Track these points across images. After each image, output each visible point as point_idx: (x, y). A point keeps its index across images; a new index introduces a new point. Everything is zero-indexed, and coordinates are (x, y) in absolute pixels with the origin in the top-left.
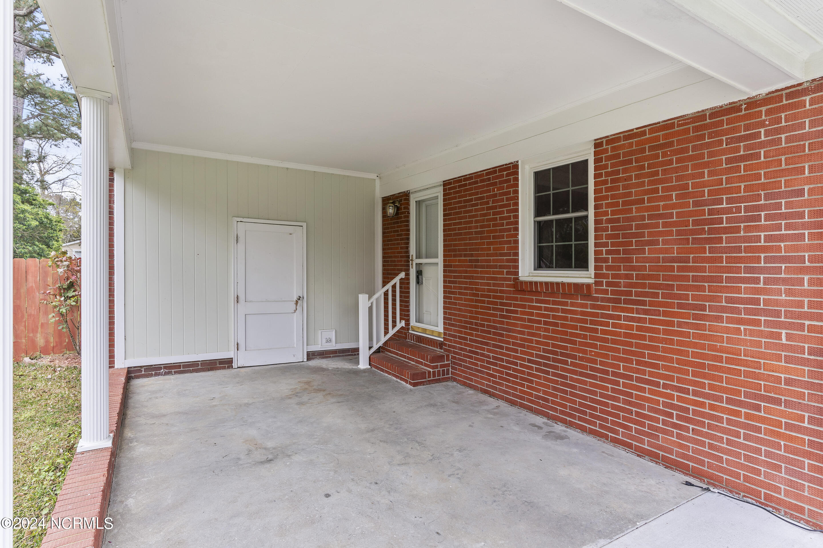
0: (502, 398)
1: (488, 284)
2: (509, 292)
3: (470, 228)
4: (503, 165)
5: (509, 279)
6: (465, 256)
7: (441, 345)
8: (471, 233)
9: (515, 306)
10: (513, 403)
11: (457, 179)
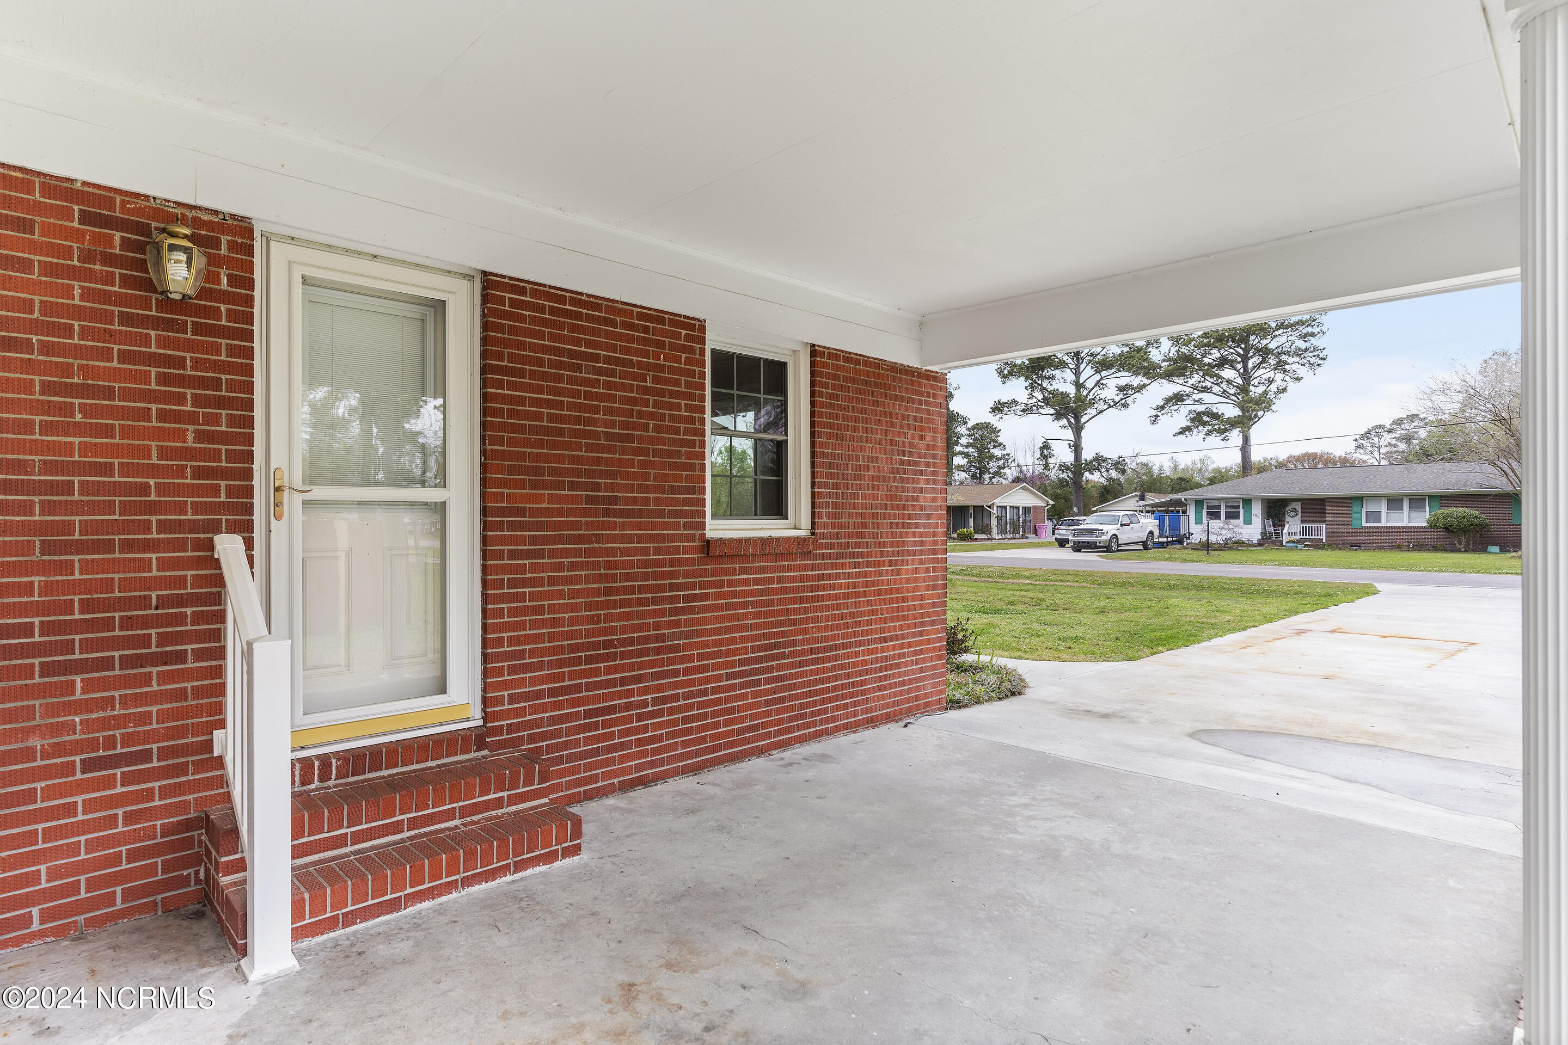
0: (674, 773)
1: (641, 551)
2: (691, 562)
3: (592, 422)
4: (680, 316)
5: (691, 538)
6: (573, 486)
7: (478, 738)
8: (596, 435)
9: (702, 585)
10: (696, 769)
11: (547, 289)
